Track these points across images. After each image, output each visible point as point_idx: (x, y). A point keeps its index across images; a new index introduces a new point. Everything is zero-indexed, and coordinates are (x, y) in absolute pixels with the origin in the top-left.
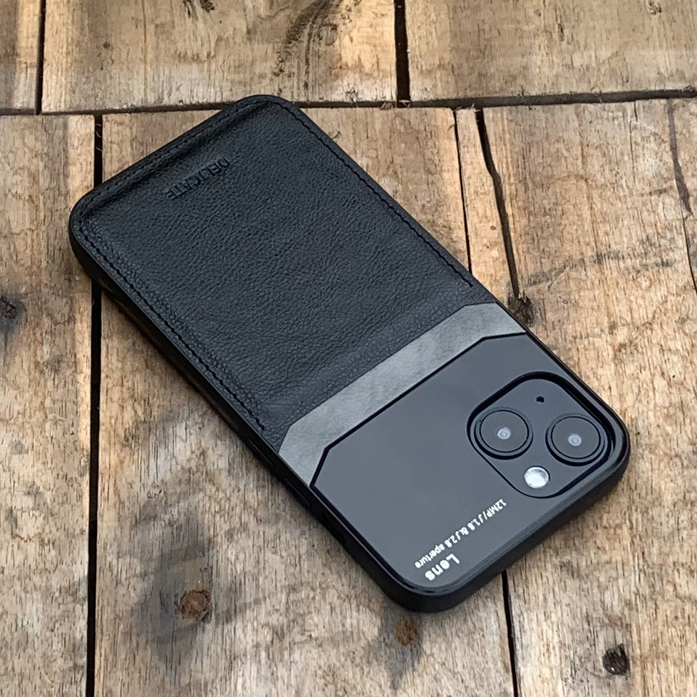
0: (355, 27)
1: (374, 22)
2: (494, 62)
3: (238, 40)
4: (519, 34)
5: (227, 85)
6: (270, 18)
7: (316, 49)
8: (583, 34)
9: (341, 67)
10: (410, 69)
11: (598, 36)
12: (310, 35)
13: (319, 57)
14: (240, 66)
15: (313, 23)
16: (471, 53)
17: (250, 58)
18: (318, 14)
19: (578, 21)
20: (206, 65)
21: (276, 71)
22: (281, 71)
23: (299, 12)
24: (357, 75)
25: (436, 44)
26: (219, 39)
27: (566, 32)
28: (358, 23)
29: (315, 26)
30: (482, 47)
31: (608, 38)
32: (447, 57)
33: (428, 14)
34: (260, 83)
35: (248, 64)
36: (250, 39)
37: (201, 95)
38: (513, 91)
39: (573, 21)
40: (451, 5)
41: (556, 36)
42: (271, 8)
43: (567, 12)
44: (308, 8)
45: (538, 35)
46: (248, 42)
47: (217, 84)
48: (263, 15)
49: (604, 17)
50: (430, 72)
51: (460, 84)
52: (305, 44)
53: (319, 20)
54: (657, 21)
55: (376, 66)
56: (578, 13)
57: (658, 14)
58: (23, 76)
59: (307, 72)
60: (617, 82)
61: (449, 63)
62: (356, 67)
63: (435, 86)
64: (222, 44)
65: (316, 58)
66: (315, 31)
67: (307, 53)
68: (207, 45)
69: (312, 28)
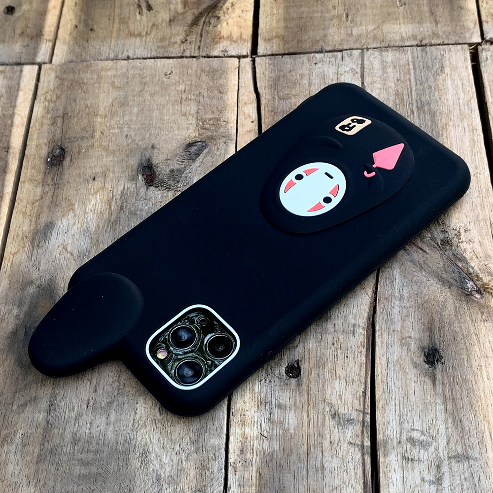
0: (230, 17)
4: (322, 19)
5: (154, 48)
6: (183, 13)
7: (207, 29)
9: (220, 38)
10: (259, 39)
12: (204, 22)
14: (163, 38)
15: (207, 16)
17: (169, 34)
18: (210, 11)
20: (144, 37)
22: (186, 40)
23: (200, 10)
24: (228, 42)
26: (154, 25)
28: (232, 16)
30: (301, 26)
32: (281, 32)
33: (272, 10)
34: (173, 47)
35: (168, 38)
42: (184, 8)
44: (205, 9)
46: (169, 26)
48: (179, 12)
50: (270, 40)
52: (201, 27)
53: (210, 14)
55: (240, 36)
58: (44, 46)
59: (200, 41)
62: (228, 37)
63: (272, 47)
64: (155, 28)
65: (207, 34)
66: (207, 20)
67: (202, 31)
68: (146, 28)
69: (206, 18)
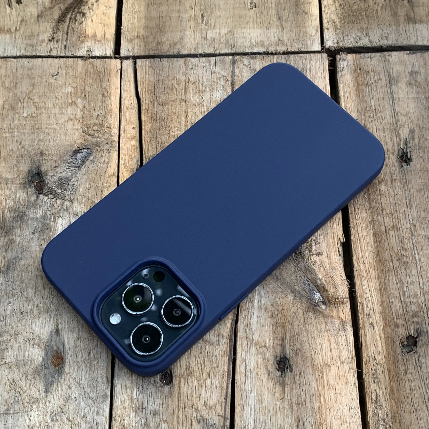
0: (94, 14)
1: (105, 11)
2: (166, 35)
3: (32, 20)
4: (180, 19)
5: (23, 46)
6: (51, 8)
7: (73, 26)
8: (214, 20)
9: (85, 37)
10: (122, 38)
11: (221, 21)
12: (70, 18)
13: (74, 31)
14: (32, 35)
15: (73, 12)
16: (154, 30)
17: (37, 31)
18: (76, 7)
19: (212, 12)
20: (14, 34)
21: (50, 39)
22: (53, 38)
23: (66, 5)
24: (93, 41)
25: (137, 24)
26: (22, 20)
27: (205, 19)
28: (97, 12)
29: (74, 13)
30: (160, 27)
31: (226, 23)
32: (142, 32)
33: (134, 7)
34: (41, 45)
35: (36, 35)
36: (38, 20)
37: (9, 52)
38: (175, 51)
39: (209, 12)
40: (146, 3)
41: (200, 20)
42: (51, 3)
43: (207, 7)
44: (71, 3)
45: (190, 20)
46: (37, 22)
47: (18, 46)
48: (47, 7)
49: (225, 10)
50: (132, 40)
51: (147, 47)
52: (67, 24)
53: (76, 10)
54: (253, 13)
55: (103, 36)
56: (212, 8)
57: (254, 8)
59: (67, 40)
60: (229, 47)
61: (142, 35)
62: (93, 36)
63: (134, 48)
64: (24, 23)
65: (73, 32)
66: (73, 16)
67: (68, 29)
68: (15, 24)
69: (72, 14)
